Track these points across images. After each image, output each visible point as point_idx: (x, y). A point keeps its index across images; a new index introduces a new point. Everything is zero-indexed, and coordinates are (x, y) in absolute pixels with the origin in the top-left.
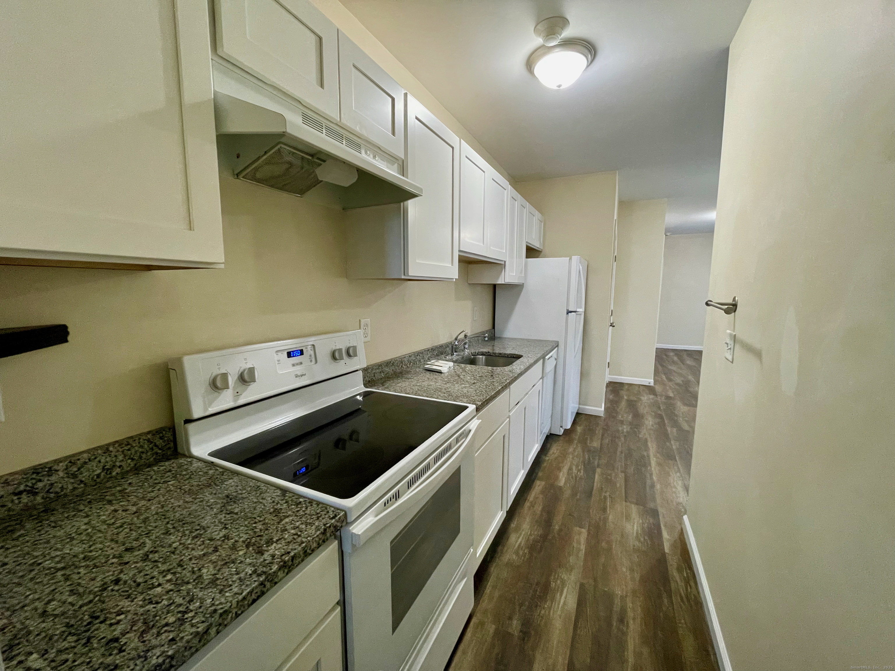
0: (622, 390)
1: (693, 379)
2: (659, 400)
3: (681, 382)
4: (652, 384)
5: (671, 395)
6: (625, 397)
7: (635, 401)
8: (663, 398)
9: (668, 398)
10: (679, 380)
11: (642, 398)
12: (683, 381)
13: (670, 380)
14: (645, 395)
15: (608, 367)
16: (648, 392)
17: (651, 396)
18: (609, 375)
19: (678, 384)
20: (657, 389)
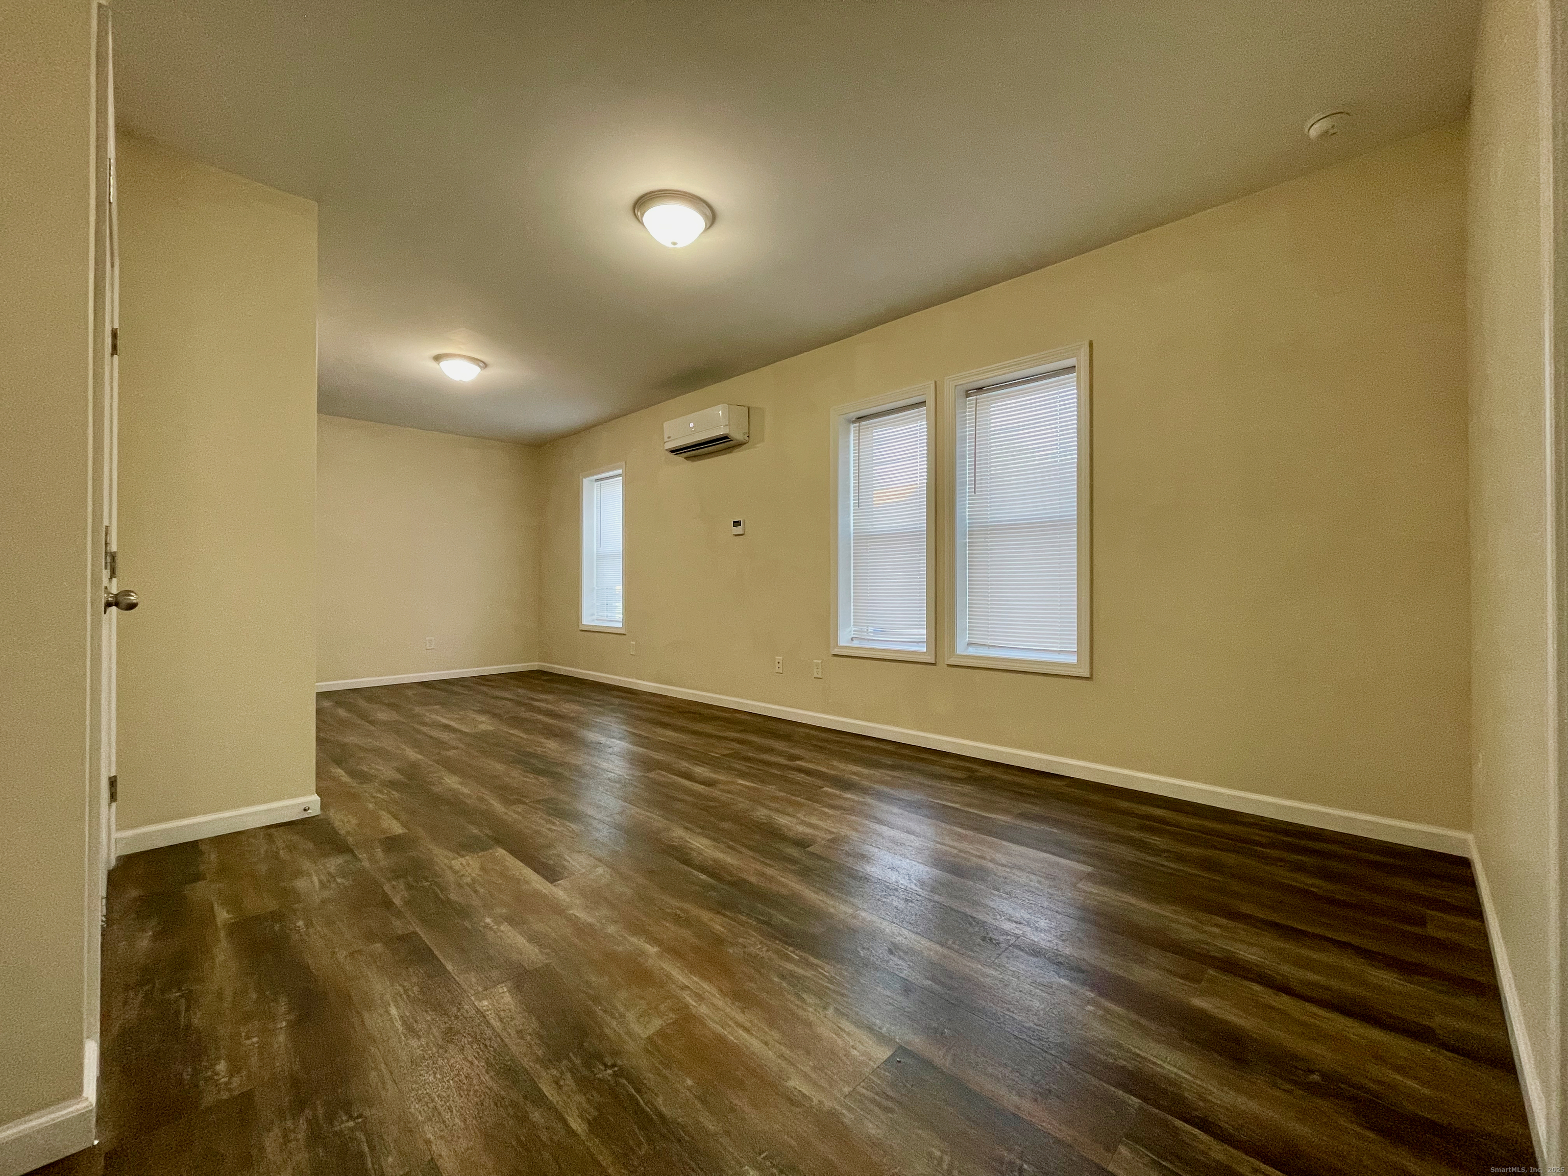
0: (198, 877)
1: (420, 757)
2: (366, 864)
3: (398, 776)
4: (315, 811)
5: (397, 829)
6: (223, 915)
7: (278, 916)
8: (379, 853)
9: (392, 843)
10: (387, 772)
11: (301, 884)
12: (398, 770)
13: (364, 778)
14: (306, 865)
15: (113, 797)
16: (310, 845)
17: (334, 863)
18: (117, 830)
19: (392, 784)
20: (337, 824)
